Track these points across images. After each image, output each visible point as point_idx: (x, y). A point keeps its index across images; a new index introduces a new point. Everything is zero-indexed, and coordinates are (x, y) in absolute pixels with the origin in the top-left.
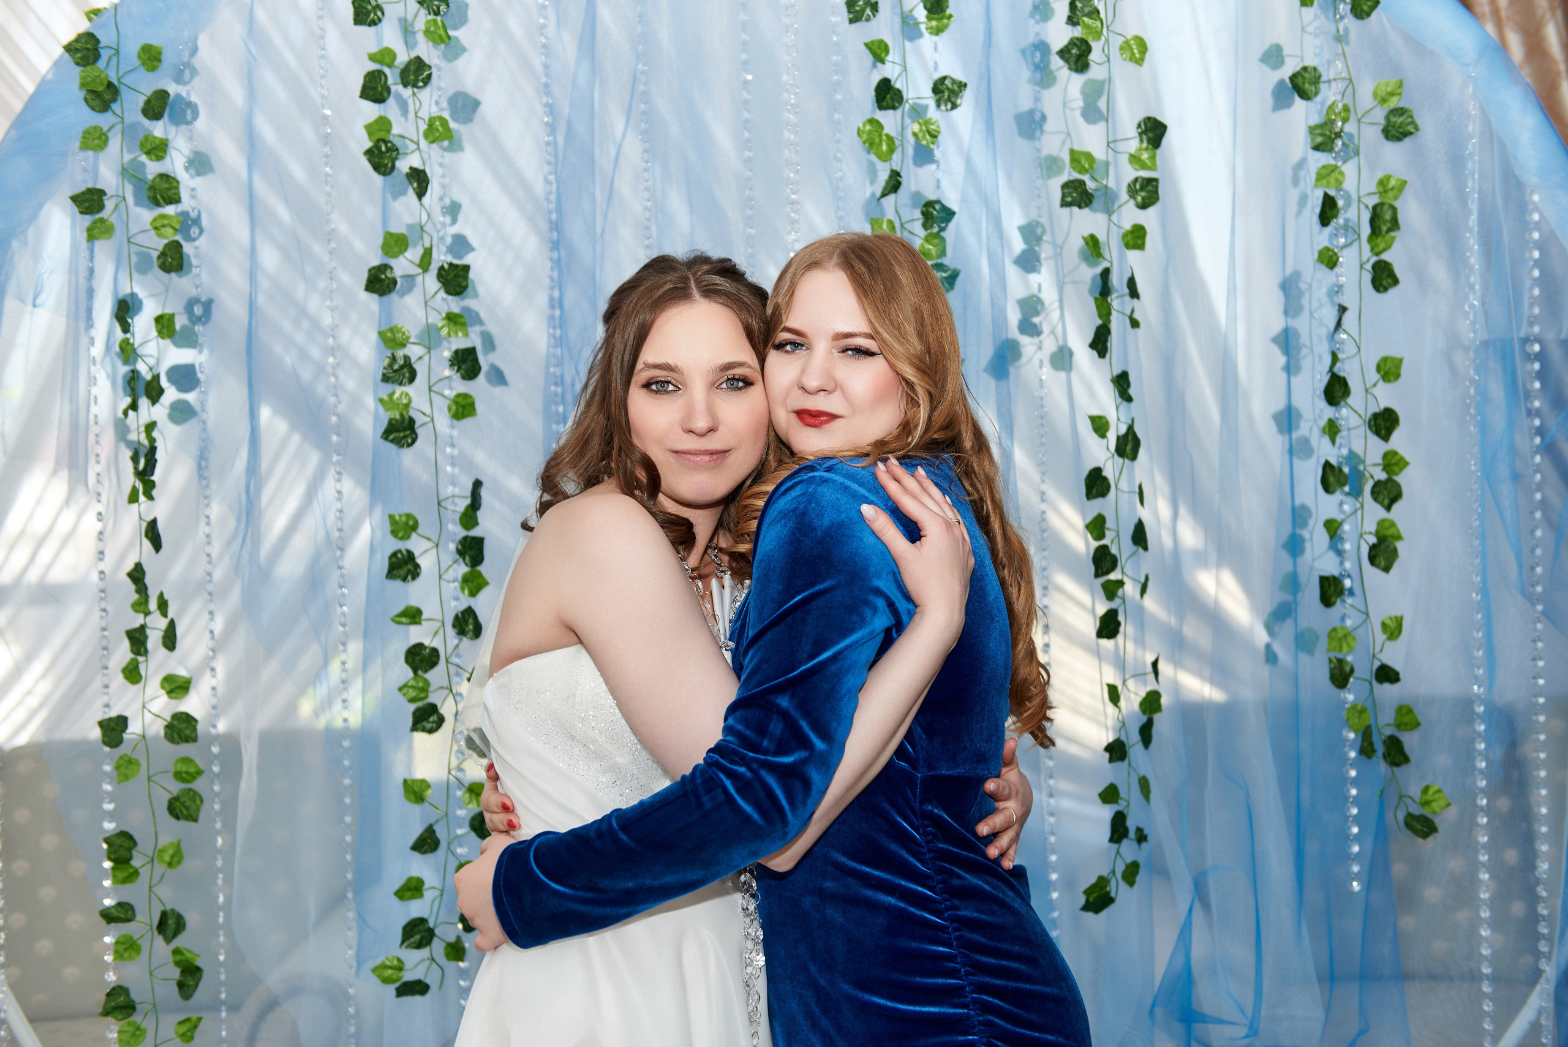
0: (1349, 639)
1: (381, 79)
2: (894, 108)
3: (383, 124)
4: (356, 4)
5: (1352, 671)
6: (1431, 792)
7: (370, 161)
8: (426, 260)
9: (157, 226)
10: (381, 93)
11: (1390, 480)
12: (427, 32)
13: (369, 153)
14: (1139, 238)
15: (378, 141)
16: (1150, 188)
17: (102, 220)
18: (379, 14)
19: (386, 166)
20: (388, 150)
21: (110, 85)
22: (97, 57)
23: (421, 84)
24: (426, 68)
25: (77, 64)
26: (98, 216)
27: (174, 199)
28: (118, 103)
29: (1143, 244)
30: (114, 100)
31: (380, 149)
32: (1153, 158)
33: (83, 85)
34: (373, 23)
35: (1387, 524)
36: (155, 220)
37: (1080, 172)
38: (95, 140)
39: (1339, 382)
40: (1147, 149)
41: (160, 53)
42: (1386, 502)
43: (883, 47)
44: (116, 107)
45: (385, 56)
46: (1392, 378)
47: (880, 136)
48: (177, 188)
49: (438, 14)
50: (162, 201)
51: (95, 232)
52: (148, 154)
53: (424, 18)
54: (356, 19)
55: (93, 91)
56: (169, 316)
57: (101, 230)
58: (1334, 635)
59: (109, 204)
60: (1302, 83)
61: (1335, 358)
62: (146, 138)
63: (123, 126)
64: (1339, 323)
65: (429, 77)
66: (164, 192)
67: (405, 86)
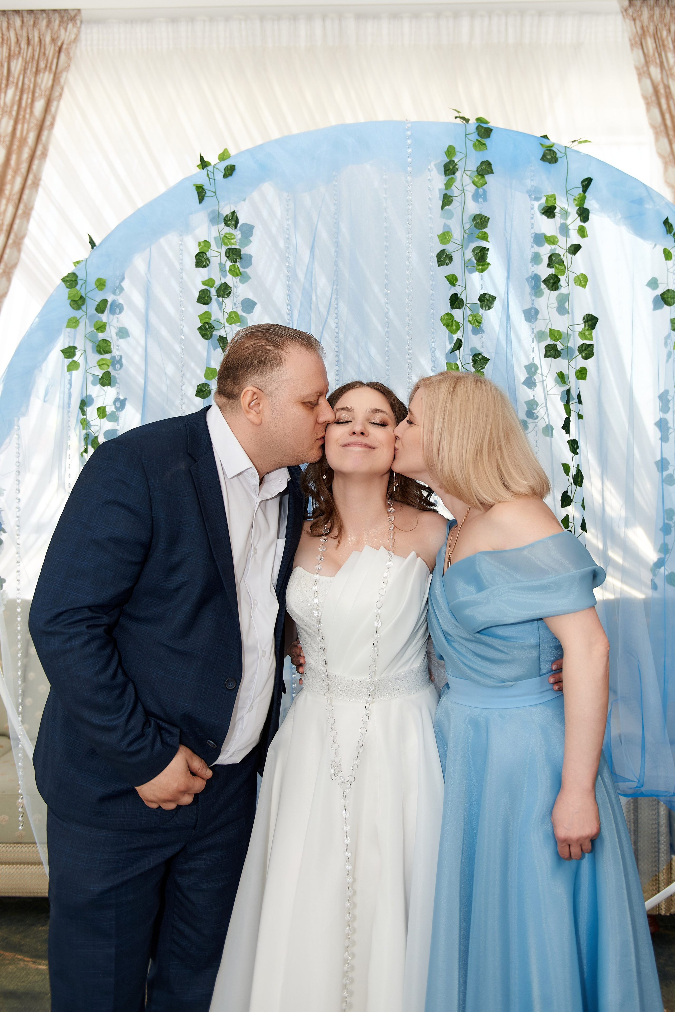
1: (207, 294)
2: (459, 308)
3: (207, 314)
4: (197, 258)
7: (200, 333)
9: (101, 364)
10: (207, 300)
12: (230, 271)
13: (200, 329)
14: (583, 374)
15: (205, 323)
16: (589, 349)
17: (75, 361)
18: (208, 262)
19: (207, 335)
20: (209, 327)
21: (81, 297)
22: (76, 284)
23: (226, 296)
24: (229, 288)
25: (68, 288)
26: (73, 359)
27: (108, 351)
28: (85, 306)
29: (586, 377)
30: (83, 304)
31: (205, 328)
32: (591, 334)
33: (69, 297)
34: (205, 267)
36: (99, 361)
37: (554, 340)
38: (74, 323)
40: (588, 330)
41: (106, 283)
43: (454, 278)
45: (210, 282)
47: (452, 322)
48: (111, 346)
49: (235, 262)
50: (103, 352)
51: (71, 367)
52: (97, 330)
53: (229, 264)
54: (196, 265)
55: (73, 301)
56: (103, 408)
57: (74, 366)
59: (78, 353)
60: (667, 298)
62: (97, 322)
63: (86, 316)
65: (230, 292)
66: (104, 348)
67: (218, 297)
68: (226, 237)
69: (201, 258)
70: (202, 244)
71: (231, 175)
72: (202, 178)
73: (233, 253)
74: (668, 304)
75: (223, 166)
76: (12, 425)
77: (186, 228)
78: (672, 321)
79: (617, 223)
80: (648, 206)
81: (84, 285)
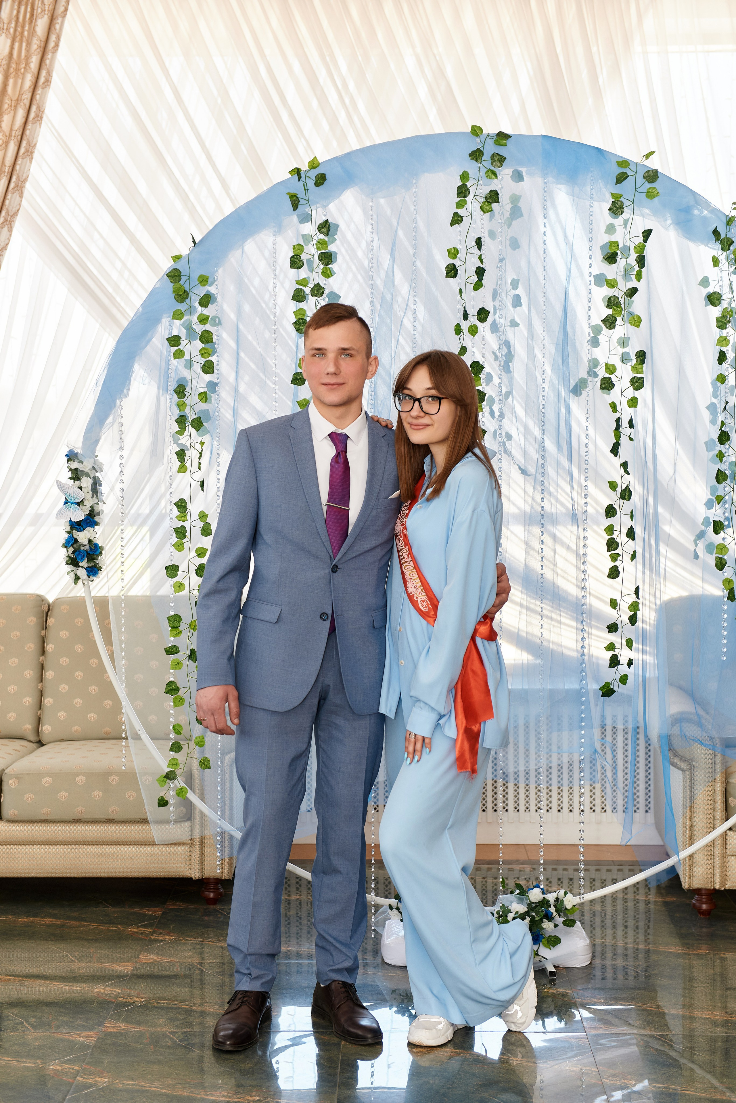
0: (726, 548)
1: (302, 292)
3: (302, 311)
4: (292, 260)
5: (726, 563)
7: (295, 327)
9: (203, 353)
10: (301, 298)
12: (323, 273)
13: (295, 323)
15: (299, 319)
17: (179, 349)
18: (302, 264)
19: (302, 329)
21: (185, 291)
22: (180, 280)
23: (319, 295)
24: (322, 289)
25: (171, 282)
26: (178, 347)
27: (210, 341)
28: (189, 299)
30: (187, 298)
31: (300, 324)
33: (174, 291)
34: (299, 268)
36: (201, 350)
38: (178, 315)
39: (725, 434)
41: (208, 279)
44: (188, 301)
45: (304, 282)
48: (212, 336)
49: (327, 264)
50: (205, 341)
51: (177, 355)
52: (200, 321)
53: (322, 266)
54: (291, 267)
55: (178, 294)
56: (205, 393)
57: (179, 354)
58: (719, 547)
59: (183, 343)
60: (713, 299)
61: (723, 424)
62: (201, 315)
63: (191, 309)
64: (725, 408)
65: (323, 292)
66: (206, 338)
67: (312, 296)
68: (319, 242)
69: (296, 260)
70: (297, 248)
71: (322, 184)
72: (297, 188)
73: (325, 257)
74: (713, 304)
75: (313, 173)
76: (115, 405)
77: (279, 229)
78: (718, 319)
79: (667, 229)
80: (696, 212)
81: (188, 281)
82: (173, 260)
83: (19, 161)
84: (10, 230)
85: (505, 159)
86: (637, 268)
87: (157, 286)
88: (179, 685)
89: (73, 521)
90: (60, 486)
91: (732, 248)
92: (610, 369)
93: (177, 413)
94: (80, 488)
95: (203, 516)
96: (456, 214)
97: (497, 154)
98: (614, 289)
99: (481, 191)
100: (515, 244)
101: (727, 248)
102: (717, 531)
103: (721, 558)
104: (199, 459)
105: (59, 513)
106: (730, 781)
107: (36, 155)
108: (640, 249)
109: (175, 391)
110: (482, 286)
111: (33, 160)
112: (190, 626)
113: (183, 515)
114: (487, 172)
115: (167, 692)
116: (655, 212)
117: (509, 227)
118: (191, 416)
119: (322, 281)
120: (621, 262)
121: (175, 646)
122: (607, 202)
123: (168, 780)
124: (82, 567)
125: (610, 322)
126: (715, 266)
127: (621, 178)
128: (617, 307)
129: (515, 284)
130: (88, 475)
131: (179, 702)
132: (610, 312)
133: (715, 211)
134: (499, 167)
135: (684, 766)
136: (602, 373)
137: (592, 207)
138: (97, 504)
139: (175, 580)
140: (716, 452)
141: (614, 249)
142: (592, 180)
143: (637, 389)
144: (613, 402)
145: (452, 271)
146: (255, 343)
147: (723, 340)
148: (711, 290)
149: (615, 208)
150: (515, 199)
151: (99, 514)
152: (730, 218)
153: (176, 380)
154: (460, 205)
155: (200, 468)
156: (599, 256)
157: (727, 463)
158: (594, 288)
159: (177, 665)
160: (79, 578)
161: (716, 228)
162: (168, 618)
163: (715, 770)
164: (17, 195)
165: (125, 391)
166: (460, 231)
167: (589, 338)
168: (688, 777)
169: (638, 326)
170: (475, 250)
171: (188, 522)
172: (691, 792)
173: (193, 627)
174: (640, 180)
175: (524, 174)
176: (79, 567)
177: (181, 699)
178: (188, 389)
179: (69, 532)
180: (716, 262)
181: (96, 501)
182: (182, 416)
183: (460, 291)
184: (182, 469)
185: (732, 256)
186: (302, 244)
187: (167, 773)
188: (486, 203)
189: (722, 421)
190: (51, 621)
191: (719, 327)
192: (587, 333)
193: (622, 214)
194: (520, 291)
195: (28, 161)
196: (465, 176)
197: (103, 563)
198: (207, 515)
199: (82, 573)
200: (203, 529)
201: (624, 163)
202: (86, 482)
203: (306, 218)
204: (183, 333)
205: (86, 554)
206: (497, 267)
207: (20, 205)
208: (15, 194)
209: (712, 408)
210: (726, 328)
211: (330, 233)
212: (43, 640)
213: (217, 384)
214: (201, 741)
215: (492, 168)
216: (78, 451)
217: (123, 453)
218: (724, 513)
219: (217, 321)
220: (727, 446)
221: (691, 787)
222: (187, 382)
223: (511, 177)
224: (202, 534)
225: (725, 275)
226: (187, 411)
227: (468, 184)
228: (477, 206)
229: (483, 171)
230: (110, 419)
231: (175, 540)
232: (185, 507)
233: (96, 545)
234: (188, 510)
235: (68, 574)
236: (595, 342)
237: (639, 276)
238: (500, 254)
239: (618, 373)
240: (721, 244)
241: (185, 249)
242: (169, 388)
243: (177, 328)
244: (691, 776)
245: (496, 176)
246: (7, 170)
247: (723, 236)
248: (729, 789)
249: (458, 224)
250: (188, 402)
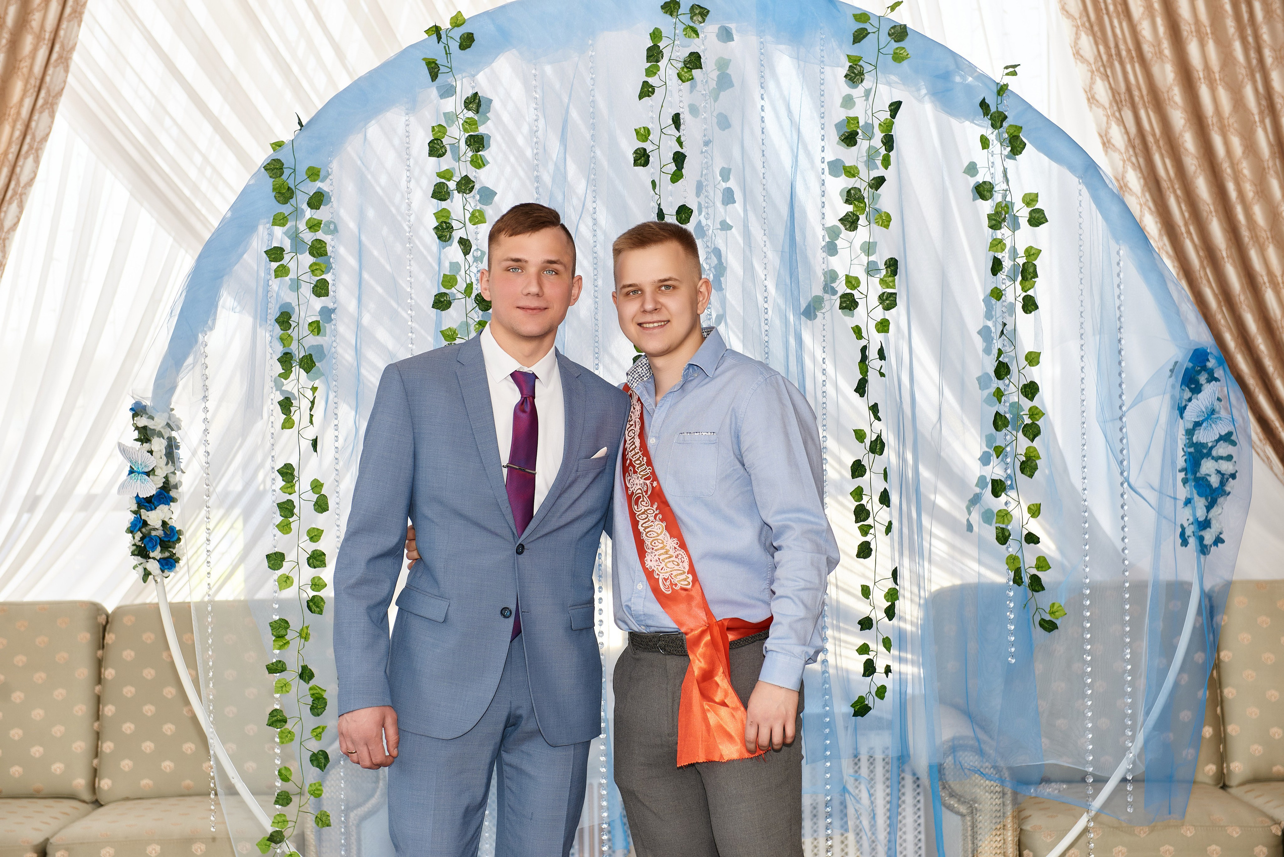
0: (1008, 516)
1: (444, 188)
3: (445, 212)
4: (431, 145)
5: (1010, 535)
6: (1055, 607)
7: (436, 234)
8: (468, 291)
9: (313, 269)
10: (444, 196)
11: (1033, 423)
12: (472, 162)
13: (436, 228)
15: (442, 222)
17: (282, 265)
18: (444, 152)
19: (445, 236)
20: (447, 228)
21: (289, 188)
22: (282, 173)
23: (467, 192)
24: (471, 182)
25: (271, 177)
26: (281, 263)
27: (323, 254)
28: (295, 199)
30: (292, 197)
31: (443, 229)
33: (274, 189)
34: (440, 156)
35: (1031, 450)
36: (311, 266)
38: (280, 220)
39: (1004, 366)
41: (319, 172)
42: (1031, 437)
44: (293, 201)
45: (447, 175)
46: (1034, 364)
48: (325, 247)
49: (478, 151)
50: (316, 254)
51: (279, 273)
52: (310, 228)
53: (470, 154)
54: (431, 155)
55: (279, 193)
56: (318, 322)
57: (282, 272)
58: (1000, 514)
59: (287, 257)
60: (983, 191)
61: (1000, 352)
62: (310, 219)
63: (297, 213)
64: (1002, 332)
65: (473, 187)
66: (318, 250)
67: (459, 192)
68: (466, 122)
69: (435, 146)
70: (436, 129)
71: (469, 46)
72: (436, 51)
73: (475, 142)
74: (983, 198)
75: (458, 33)
76: (196, 342)
77: (413, 106)
78: (990, 217)
79: (920, 100)
80: (958, 79)
81: (293, 175)
82: (273, 148)
83: (64, 25)
84: (52, 116)
85: (708, 12)
86: (883, 151)
87: (251, 183)
88: (287, 714)
89: (141, 496)
90: (123, 450)
91: (1005, 124)
92: (852, 282)
93: (279, 350)
94: (151, 452)
95: (316, 486)
96: (645, 84)
97: (698, 5)
98: (854, 179)
99: (678, 54)
100: (724, 123)
101: (999, 124)
102: (997, 493)
103: (1003, 529)
104: (311, 410)
105: (123, 486)
106: (1024, 827)
107: (86, 17)
108: (887, 127)
109: (277, 320)
110: (682, 176)
111: (83, 24)
112: (300, 634)
113: (289, 485)
114: (685, 30)
115: (270, 725)
116: (905, 80)
117: (715, 101)
118: (299, 353)
119: (472, 173)
120: (863, 144)
121: (280, 661)
122: (842, 66)
123: (273, 844)
124: (154, 558)
125: (850, 222)
126: (984, 148)
127: (859, 36)
128: (859, 202)
129: (725, 174)
130: (160, 435)
131: (286, 737)
132: (850, 208)
133: (983, 78)
134: (701, 23)
135: (963, 809)
136: (842, 288)
137: (823, 73)
138: (174, 473)
139: (279, 572)
140: (992, 390)
141: (853, 127)
142: (822, 39)
143: (887, 308)
144: (857, 326)
145: (642, 158)
146: (382, 260)
147: (997, 244)
148: (980, 179)
149: (853, 75)
150: (723, 65)
151: (176, 487)
152: (1002, 86)
153: (278, 306)
154: (650, 72)
155: (311, 422)
156: (834, 136)
157: (1008, 404)
158: (829, 179)
159: (283, 687)
160: (150, 574)
161: (984, 99)
162: (271, 625)
163: (1004, 813)
164: (60, 69)
165: (210, 322)
166: (652, 106)
167: (823, 244)
168: (969, 823)
169: (887, 226)
170: (672, 130)
171: (296, 495)
172: (973, 843)
173: (304, 635)
174: (884, 38)
175: (734, 32)
176: (150, 558)
177: (289, 732)
178: (294, 318)
179: (135, 512)
180: (985, 143)
181: (172, 469)
182: (286, 354)
183: (654, 183)
184: (288, 424)
185: (1005, 135)
186: (444, 124)
187: (271, 835)
188: (685, 70)
189: (999, 349)
190: (110, 638)
191: (991, 227)
192: (820, 237)
193: (862, 81)
194: (732, 184)
195: (76, 25)
196: (656, 35)
197: (181, 552)
198: (322, 485)
199: (153, 566)
200: (316, 503)
201: (862, 17)
202: (158, 445)
203: (448, 92)
204: (287, 244)
205: (158, 541)
206: (702, 152)
207: (65, 82)
208: (58, 69)
209: (985, 333)
210: (1000, 228)
211: (481, 110)
212: (99, 664)
213: (333, 311)
214: (318, 790)
215: (692, 24)
216: (148, 403)
217: (208, 404)
218: (1006, 469)
219: (332, 227)
220: (1007, 382)
221: (973, 837)
222: (293, 308)
223: (717, 36)
224: (315, 510)
225: (998, 160)
226: (294, 347)
227: (661, 45)
228: (672, 73)
229: (680, 27)
230: (190, 360)
231: (279, 519)
232: (292, 475)
233: (172, 529)
234: (296, 479)
235: (134, 568)
236: (831, 249)
237: (886, 162)
238: (705, 136)
239: (863, 288)
240: (991, 119)
241: (286, 133)
242: (269, 317)
243: (280, 237)
244: (973, 823)
245: (697, 35)
246: (47, 36)
247: (993, 109)
248: (1023, 839)
249: (649, 96)
250: (294, 335)
